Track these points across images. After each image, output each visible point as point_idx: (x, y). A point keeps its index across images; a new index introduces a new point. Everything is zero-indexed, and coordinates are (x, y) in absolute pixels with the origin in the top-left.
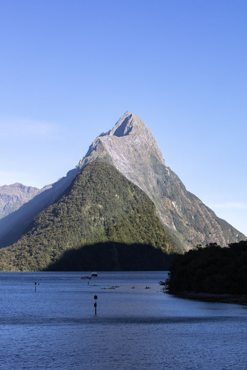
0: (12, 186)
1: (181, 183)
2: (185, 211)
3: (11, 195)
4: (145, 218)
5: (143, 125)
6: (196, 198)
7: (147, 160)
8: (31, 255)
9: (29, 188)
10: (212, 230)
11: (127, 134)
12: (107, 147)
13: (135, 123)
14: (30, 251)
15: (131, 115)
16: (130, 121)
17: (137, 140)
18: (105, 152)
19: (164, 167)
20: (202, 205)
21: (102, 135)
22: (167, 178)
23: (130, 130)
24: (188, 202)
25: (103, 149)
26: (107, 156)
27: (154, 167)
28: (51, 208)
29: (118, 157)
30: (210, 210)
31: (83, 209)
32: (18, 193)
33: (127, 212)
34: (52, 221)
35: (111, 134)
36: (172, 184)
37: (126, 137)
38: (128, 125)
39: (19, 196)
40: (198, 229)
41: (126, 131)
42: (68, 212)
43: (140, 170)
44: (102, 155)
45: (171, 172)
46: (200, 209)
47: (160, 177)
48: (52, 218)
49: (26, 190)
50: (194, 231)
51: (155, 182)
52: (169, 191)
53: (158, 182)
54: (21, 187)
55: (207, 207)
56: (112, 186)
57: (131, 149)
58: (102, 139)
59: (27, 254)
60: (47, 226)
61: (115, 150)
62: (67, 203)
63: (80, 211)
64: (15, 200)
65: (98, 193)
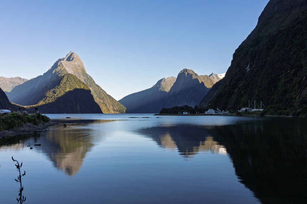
0: (16, 78)
1: (93, 81)
2: (95, 91)
3: (15, 82)
4: (88, 95)
5: (78, 57)
6: (99, 86)
7: (80, 71)
9: (24, 79)
10: (105, 99)
11: (72, 60)
12: (64, 65)
13: (75, 56)
15: (73, 53)
16: (73, 55)
17: (76, 63)
18: (63, 67)
19: (87, 74)
20: (101, 89)
22: (88, 78)
23: (73, 59)
24: (96, 88)
25: (63, 66)
26: (65, 69)
27: (83, 74)
28: (52, 90)
29: (69, 70)
30: (104, 91)
32: (18, 81)
34: (54, 95)
35: (65, 60)
36: (90, 81)
37: (72, 62)
38: (72, 57)
40: (100, 98)
41: (71, 59)
42: (60, 92)
44: (62, 69)
45: (90, 76)
46: (101, 91)
47: (85, 78)
48: (53, 94)
49: (22, 80)
50: (99, 99)
51: (83, 80)
52: (89, 83)
53: (85, 80)
54: (20, 79)
56: (75, 83)
57: (74, 66)
58: (62, 62)
60: (52, 97)
61: (68, 67)
62: (59, 89)
65: (71, 86)
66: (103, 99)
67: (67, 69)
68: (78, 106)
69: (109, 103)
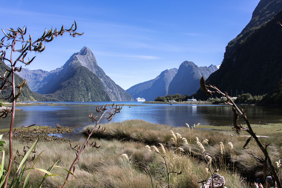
0: (37, 70)
1: (104, 72)
2: (105, 82)
3: (37, 73)
4: (98, 85)
5: (91, 51)
6: (109, 78)
7: (92, 64)
9: (45, 71)
10: (114, 88)
12: (79, 59)
13: (88, 51)
15: (86, 48)
17: (89, 57)
19: (98, 66)
20: (111, 80)
22: (99, 70)
23: (86, 53)
24: (106, 79)
25: (77, 59)
27: (95, 66)
28: (67, 81)
29: (82, 63)
30: (113, 82)
31: (79, 82)
33: (93, 83)
34: (69, 85)
35: (79, 54)
36: (101, 73)
37: (85, 56)
38: (85, 51)
39: (40, 74)
40: (110, 88)
43: (90, 67)
44: (77, 62)
45: (101, 69)
46: (110, 81)
47: (97, 70)
49: (43, 72)
50: (108, 88)
51: (95, 72)
52: (100, 75)
53: (96, 72)
54: (41, 70)
55: (112, 81)
56: (87, 74)
57: (87, 60)
58: (77, 56)
61: (81, 60)
62: (73, 79)
65: (83, 77)
66: (112, 89)
68: (90, 95)
69: (117, 93)
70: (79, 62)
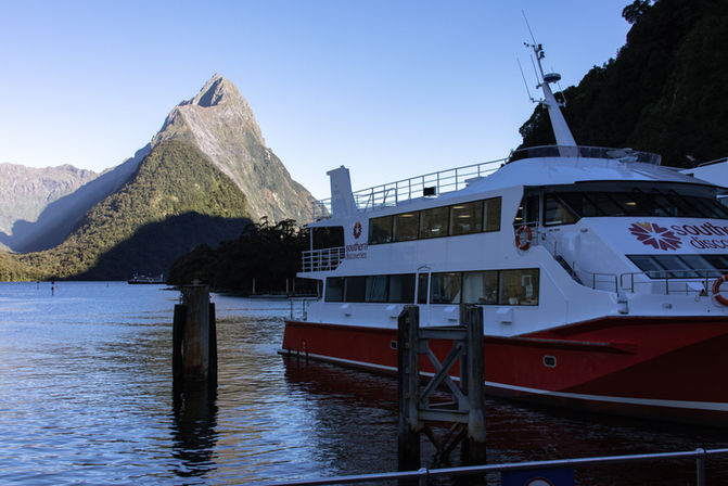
0: (59, 168)
1: (285, 170)
2: (289, 206)
3: (57, 180)
5: (237, 93)
6: (304, 189)
7: (240, 138)
8: (81, 260)
9: (83, 172)
11: (216, 104)
12: (189, 120)
13: (226, 90)
14: (80, 256)
15: (221, 80)
16: (219, 87)
17: (229, 113)
18: (185, 127)
19: (264, 148)
21: (182, 104)
22: (267, 162)
23: (220, 98)
24: (293, 194)
25: (183, 123)
26: (188, 134)
27: (250, 148)
28: (110, 199)
29: (203, 134)
31: (152, 201)
32: (67, 177)
34: (111, 216)
35: (195, 103)
36: (274, 171)
37: (214, 108)
38: (217, 92)
39: (69, 182)
41: (214, 99)
42: (131, 206)
43: (232, 152)
44: (181, 130)
45: (273, 155)
47: (258, 162)
48: (110, 213)
49: (79, 174)
51: (251, 168)
52: (269, 179)
53: (255, 168)
54: (72, 170)
56: (190, 173)
57: (221, 124)
58: (183, 110)
59: (76, 259)
60: (104, 223)
61: (199, 124)
62: (130, 193)
63: (147, 204)
64: (63, 187)
65: (172, 182)
67: (198, 131)
70: (189, 131)
